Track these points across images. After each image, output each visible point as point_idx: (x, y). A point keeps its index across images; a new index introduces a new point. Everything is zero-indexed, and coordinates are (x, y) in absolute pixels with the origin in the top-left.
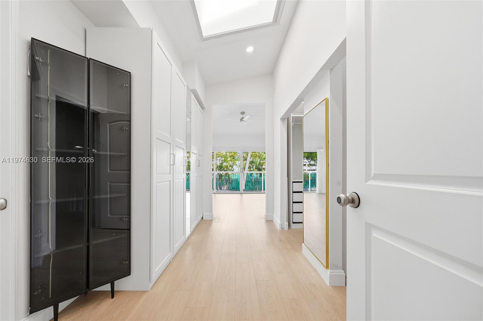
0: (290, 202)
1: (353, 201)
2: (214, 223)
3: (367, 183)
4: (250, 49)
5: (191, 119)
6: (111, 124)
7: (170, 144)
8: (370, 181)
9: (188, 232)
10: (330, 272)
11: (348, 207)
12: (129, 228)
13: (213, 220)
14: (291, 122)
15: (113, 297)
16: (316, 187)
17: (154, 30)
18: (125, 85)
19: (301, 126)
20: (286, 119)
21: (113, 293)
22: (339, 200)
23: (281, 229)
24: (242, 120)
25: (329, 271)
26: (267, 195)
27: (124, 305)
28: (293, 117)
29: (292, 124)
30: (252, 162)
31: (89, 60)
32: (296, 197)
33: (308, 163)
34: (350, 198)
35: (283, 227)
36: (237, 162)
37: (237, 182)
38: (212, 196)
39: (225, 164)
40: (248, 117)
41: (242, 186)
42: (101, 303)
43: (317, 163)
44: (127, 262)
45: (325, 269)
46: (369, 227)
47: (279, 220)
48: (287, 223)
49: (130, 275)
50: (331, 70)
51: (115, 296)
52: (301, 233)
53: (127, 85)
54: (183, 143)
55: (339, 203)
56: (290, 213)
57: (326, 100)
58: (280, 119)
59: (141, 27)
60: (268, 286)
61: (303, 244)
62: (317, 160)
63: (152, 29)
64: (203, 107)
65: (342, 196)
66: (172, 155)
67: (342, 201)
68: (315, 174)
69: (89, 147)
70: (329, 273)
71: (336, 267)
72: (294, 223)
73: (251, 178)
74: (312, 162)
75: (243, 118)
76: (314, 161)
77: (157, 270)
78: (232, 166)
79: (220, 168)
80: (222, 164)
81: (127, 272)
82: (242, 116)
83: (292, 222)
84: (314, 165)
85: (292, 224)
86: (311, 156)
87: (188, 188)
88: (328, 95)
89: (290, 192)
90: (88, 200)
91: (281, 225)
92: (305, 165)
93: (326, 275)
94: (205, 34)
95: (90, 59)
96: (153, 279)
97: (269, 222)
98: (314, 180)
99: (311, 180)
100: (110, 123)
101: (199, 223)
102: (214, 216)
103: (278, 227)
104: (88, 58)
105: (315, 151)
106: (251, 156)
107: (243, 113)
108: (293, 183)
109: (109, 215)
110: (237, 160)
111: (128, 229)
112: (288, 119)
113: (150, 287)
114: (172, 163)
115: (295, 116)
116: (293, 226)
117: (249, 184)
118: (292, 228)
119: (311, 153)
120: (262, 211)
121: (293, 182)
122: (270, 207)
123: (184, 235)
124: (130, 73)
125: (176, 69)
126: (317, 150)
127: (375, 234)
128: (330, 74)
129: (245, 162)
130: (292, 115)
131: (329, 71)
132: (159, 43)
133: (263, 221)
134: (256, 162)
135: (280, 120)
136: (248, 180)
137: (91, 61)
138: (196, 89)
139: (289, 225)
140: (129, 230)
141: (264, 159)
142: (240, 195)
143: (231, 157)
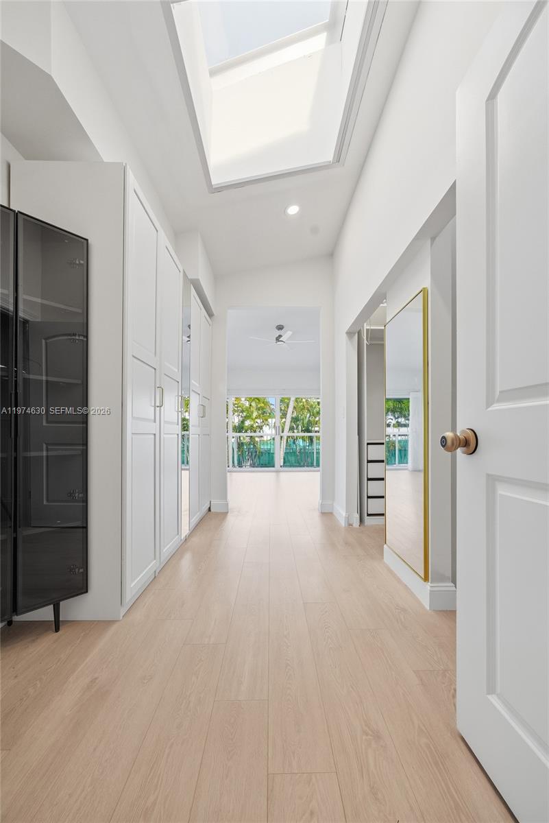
0: (363, 479)
1: (466, 443)
2: (231, 519)
3: (490, 409)
4: (293, 210)
5: (189, 337)
6: (48, 341)
7: (155, 369)
8: (495, 405)
9: (185, 531)
10: (431, 587)
11: (459, 452)
12: (85, 525)
13: (228, 512)
14: (365, 338)
15: (57, 630)
16: (407, 463)
17: (128, 167)
18: (77, 262)
19: (382, 346)
20: (355, 333)
21: (57, 625)
22: (444, 440)
23: (347, 525)
24: (278, 339)
25: (428, 586)
26: (323, 474)
27: (78, 642)
28: (367, 330)
29: (365, 342)
30: (295, 420)
31: (17, 215)
32: (374, 470)
33: (394, 422)
34: (462, 437)
35: (351, 523)
36: (270, 420)
37: (270, 454)
38: (226, 474)
39: (247, 423)
40: (289, 333)
41: (279, 459)
42: (37, 638)
43: (408, 420)
44: (81, 570)
45: (422, 581)
46: (492, 481)
47: (344, 511)
48: (358, 516)
49: (87, 592)
50: (433, 239)
51: (60, 628)
52: (383, 531)
53: (82, 262)
54: (177, 370)
55: (443, 446)
56: (363, 498)
57: (424, 291)
58: (347, 333)
59: (105, 160)
60: (326, 612)
61: (385, 546)
62: (409, 415)
63: (126, 164)
64: (210, 314)
65: (449, 435)
66: (158, 390)
67: (449, 442)
68: (407, 441)
69: (16, 367)
70: (429, 588)
71: (440, 578)
72: (368, 515)
73: (295, 447)
74: (402, 420)
75: (280, 336)
76: (405, 417)
77: (133, 586)
78: (261, 428)
79: (240, 428)
80: (243, 422)
81: (82, 587)
82: (278, 333)
83: (366, 515)
84: (406, 426)
85: (366, 518)
86: (399, 407)
87: (185, 461)
88: (427, 283)
89: (363, 461)
90: (16, 458)
91: (348, 518)
92: (389, 425)
93: (423, 592)
94: (216, 181)
95: (19, 214)
96: (127, 600)
97: (327, 515)
98: (405, 450)
99: (400, 451)
100: (46, 339)
101: (204, 517)
102: (230, 506)
103: (343, 523)
104: (14, 211)
105: (407, 397)
106: (294, 408)
107: (280, 328)
108: (369, 446)
109: (45, 503)
110: (270, 417)
111: (83, 527)
112: (359, 333)
113: (122, 614)
114: (158, 404)
115: (372, 328)
116: (368, 520)
117: (289, 458)
118: (366, 524)
119: (400, 401)
120: (315, 498)
121: (368, 444)
122: (327, 490)
123: (178, 534)
124: (87, 240)
125: (164, 240)
126: (409, 394)
127: (502, 491)
128: (431, 246)
129: (284, 420)
130: (366, 327)
131: (429, 242)
132: (136, 190)
133: (316, 515)
134: (303, 419)
135: (345, 335)
136: (288, 451)
137: (20, 217)
138: (198, 280)
139: (361, 520)
140: (85, 528)
141: (318, 413)
142: (274, 474)
143: (258, 409)
